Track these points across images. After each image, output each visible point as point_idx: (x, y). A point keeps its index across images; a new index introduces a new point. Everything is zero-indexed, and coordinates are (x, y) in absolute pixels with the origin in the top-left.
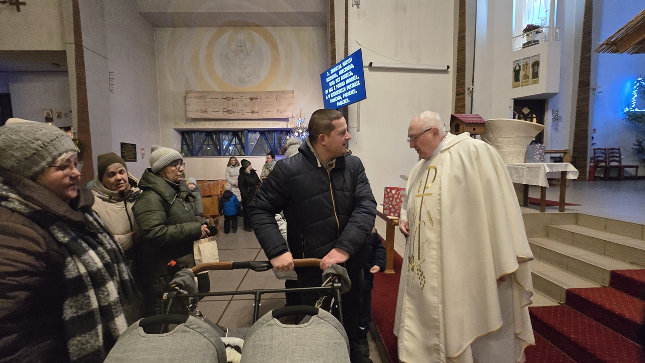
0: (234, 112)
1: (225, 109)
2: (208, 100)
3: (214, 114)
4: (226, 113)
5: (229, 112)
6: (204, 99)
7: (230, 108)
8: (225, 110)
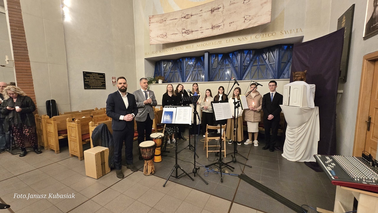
0: (192, 32)
1: (184, 29)
2: (168, 22)
3: (173, 36)
4: (184, 34)
5: (187, 32)
6: (164, 22)
7: (189, 28)
8: (184, 31)
